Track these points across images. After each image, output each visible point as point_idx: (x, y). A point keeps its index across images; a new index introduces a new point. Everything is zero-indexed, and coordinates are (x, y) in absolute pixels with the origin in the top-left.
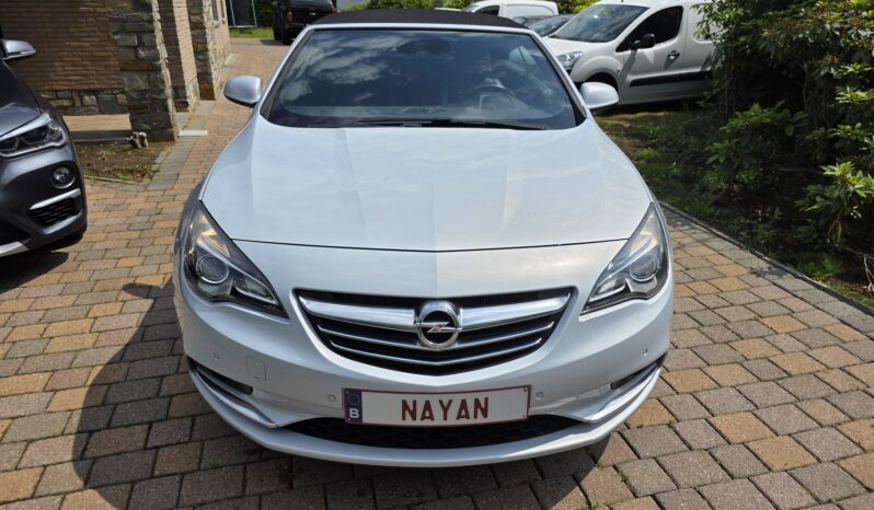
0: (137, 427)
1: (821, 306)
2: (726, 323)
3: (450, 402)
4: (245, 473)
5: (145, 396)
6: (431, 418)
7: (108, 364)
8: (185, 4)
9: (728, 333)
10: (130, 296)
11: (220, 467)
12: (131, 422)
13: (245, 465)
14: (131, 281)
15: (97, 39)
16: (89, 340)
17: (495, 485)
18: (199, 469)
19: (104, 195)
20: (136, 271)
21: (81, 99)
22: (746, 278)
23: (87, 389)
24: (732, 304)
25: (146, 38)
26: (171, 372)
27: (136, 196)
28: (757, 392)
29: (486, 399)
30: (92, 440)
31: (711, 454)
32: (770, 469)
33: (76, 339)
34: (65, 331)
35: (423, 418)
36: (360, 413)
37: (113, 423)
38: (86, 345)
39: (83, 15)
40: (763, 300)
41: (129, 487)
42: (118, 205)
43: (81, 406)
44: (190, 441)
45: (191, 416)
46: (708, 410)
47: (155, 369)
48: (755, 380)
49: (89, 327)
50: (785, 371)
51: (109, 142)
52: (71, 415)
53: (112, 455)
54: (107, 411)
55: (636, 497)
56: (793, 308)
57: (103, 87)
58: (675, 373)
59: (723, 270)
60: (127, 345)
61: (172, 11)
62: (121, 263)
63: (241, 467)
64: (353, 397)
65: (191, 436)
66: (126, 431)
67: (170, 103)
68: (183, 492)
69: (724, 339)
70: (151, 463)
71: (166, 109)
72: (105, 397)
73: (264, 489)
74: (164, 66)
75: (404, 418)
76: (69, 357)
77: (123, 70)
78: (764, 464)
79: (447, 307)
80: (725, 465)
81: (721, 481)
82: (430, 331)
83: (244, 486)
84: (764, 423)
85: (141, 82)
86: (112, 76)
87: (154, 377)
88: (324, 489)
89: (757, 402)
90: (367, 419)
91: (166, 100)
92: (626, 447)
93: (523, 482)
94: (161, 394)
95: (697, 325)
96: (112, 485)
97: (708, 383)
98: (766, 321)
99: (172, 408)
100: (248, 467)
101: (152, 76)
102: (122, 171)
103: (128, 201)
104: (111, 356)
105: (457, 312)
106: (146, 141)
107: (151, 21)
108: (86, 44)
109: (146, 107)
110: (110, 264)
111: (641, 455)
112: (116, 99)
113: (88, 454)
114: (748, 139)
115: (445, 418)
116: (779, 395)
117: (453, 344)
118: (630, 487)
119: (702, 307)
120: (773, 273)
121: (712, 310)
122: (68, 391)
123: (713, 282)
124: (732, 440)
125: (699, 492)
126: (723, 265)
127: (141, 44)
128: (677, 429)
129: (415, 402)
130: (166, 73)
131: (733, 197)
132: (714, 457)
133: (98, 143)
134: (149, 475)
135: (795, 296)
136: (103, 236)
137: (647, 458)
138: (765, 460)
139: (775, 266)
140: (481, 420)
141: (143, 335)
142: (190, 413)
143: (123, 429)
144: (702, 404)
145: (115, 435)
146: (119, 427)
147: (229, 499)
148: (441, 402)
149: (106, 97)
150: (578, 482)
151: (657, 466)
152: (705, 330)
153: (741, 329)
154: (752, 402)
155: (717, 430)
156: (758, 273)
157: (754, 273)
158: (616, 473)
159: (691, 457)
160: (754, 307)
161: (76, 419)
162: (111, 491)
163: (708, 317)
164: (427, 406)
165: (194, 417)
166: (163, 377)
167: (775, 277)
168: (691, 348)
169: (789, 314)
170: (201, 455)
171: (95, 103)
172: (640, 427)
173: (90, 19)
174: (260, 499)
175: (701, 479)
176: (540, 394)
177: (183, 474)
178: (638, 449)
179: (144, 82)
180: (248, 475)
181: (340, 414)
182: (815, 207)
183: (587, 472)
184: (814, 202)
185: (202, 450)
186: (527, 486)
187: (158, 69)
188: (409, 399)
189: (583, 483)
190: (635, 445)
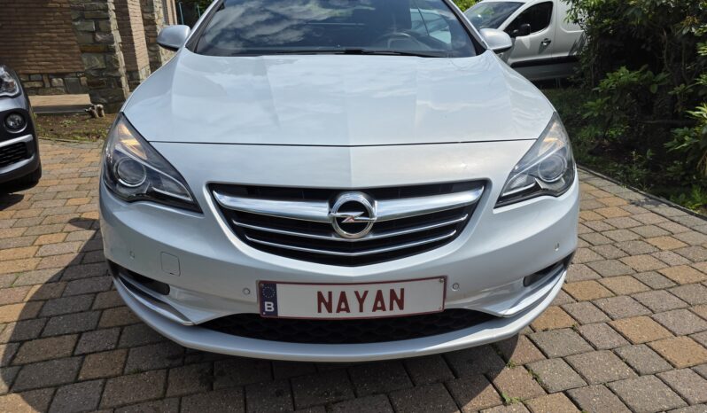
0: (67, 336)
1: (697, 228)
2: (614, 243)
3: (366, 293)
4: (167, 376)
5: (78, 310)
6: (347, 310)
7: (46, 283)
8: (138, 4)
9: (617, 251)
10: (75, 228)
11: (143, 372)
12: (61, 332)
13: (168, 369)
14: (77, 216)
15: (64, 31)
16: (32, 263)
17: (410, 384)
18: (123, 374)
19: (62, 152)
20: (82, 209)
21: (50, 81)
22: (626, 208)
23: (24, 304)
24: (617, 228)
25: (102, 24)
26: (106, 289)
27: (90, 152)
28: (652, 299)
29: (402, 290)
30: (22, 348)
31: (616, 353)
32: (674, 366)
33: (20, 263)
34: (11, 256)
35: (339, 310)
36: (276, 306)
37: (46, 333)
38: (29, 267)
39: (51, 10)
40: (644, 225)
41: (52, 391)
42: (73, 159)
43: (16, 319)
44: (116, 349)
45: (120, 326)
46: (607, 314)
47: (90, 286)
48: (648, 289)
49: (34, 253)
50: (674, 281)
51: (71, 114)
52: (6, 326)
53: (39, 362)
54: (40, 323)
55: (548, 393)
56: (672, 230)
57: (68, 71)
58: (573, 284)
59: (606, 201)
60: (67, 267)
61: (127, 7)
62: (70, 202)
63: (165, 371)
64: (268, 290)
65: (118, 343)
66: (55, 340)
67: (124, 80)
68: (105, 395)
69: (614, 255)
70: (76, 368)
71: (120, 85)
72: (40, 311)
73: (185, 391)
74: (118, 49)
75: (320, 311)
76: (12, 278)
77: (83, 52)
78: (668, 362)
79: (362, 198)
80: (631, 363)
81: (629, 377)
82: (344, 221)
83: (166, 388)
84: (662, 325)
85: (98, 62)
86: (76, 62)
87: (88, 294)
88: (244, 390)
89: (652, 307)
90: (282, 313)
91: (119, 77)
92: (534, 348)
93: (438, 381)
94: (93, 308)
95: (588, 245)
96: (34, 389)
97: (604, 292)
98: (650, 241)
99: (102, 320)
100: (171, 371)
101: (108, 56)
102: (80, 134)
103: (82, 156)
104: (50, 276)
105: (372, 203)
106: (103, 111)
107: (106, 9)
108: (54, 35)
109: (103, 84)
110: (60, 203)
111: (549, 355)
112: (80, 81)
113: (17, 361)
114: (619, 96)
115: (361, 310)
116: (672, 301)
117: (368, 234)
118: (541, 384)
119: (590, 231)
120: (651, 204)
121: (600, 233)
122: (6, 307)
123: (597, 211)
124: (634, 341)
125: (609, 388)
126: (604, 198)
127: (98, 30)
128: (581, 332)
129: (330, 294)
130: (120, 55)
131: (605, 149)
132: (619, 356)
133: (62, 115)
134: (73, 379)
135: (672, 221)
136: (56, 182)
137: (556, 358)
138: (668, 358)
139: (651, 198)
140: (397, 312)
141: (83, 259)
142: (118, 324)
143: (54, 339)
144: (601, 310)
145: (45, 343)
146: (50, 337)
147: (150, 400)
148: (357, 293)
149: (71, 79)
150: (490, 380)
151: (566, 365)
152: (596, 248)
153: (629, 247)
154: (647, 307)
155: (618, 332)
156: (637, 204)
157: (633, 203)
158: (527, 372)
159: (597, 356)
160: (639, 230)
161: (9, 331)
162: (33, 394)
163: (597, 239)
164: (343, 297)
165: (122, 327)
166: (96, 293)
167: (653, 206)
168: (585, 264)
169: (670, 235)
170: (126, 361)
171: (62, 84)
172: (546, 330)
173: (58, 14)
174: (180, 401)
175: (609, 376)
176: (456, 285)
177: (106, 379)
178: (546, 350)
179: (101, 62)
180: (170, 378)
181: (256, 310)
182: (685, 145)
183: (499, 372)
184: (683, 141)
185: (127, 356)
186: (442, 385)
187: (113, 51)
188: (325, 290)
189: (495, 381)
190: (542, 346)
